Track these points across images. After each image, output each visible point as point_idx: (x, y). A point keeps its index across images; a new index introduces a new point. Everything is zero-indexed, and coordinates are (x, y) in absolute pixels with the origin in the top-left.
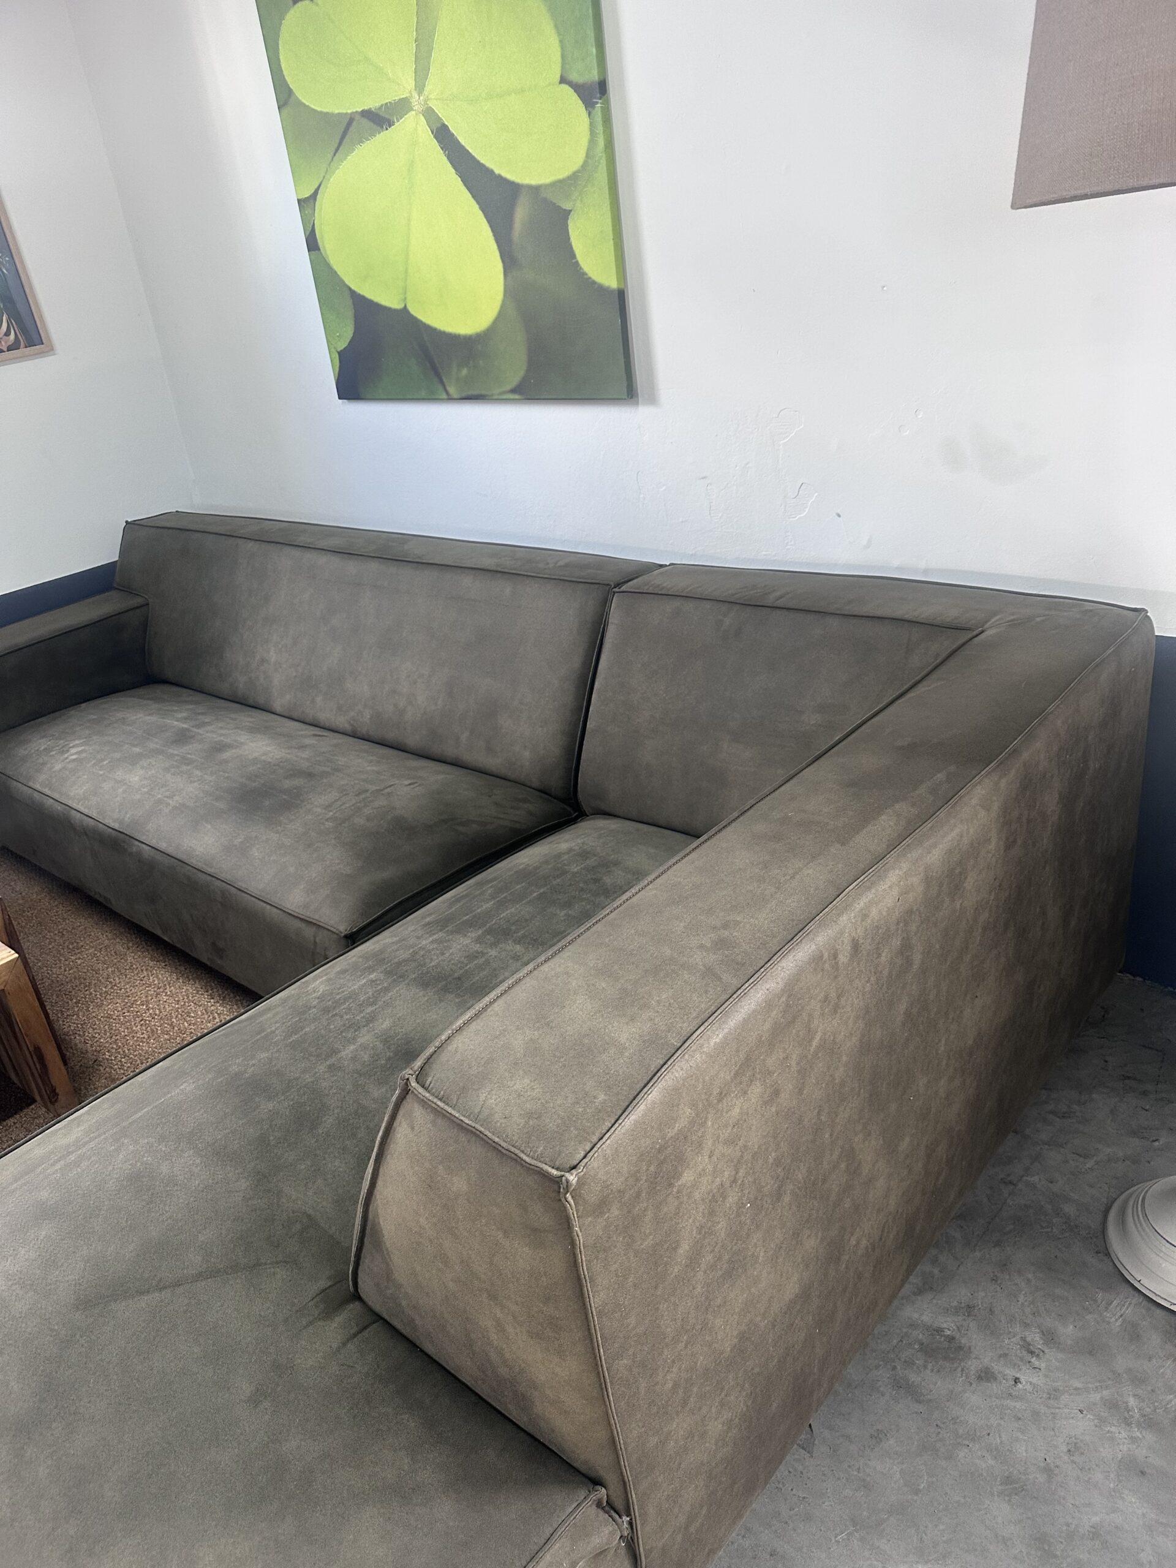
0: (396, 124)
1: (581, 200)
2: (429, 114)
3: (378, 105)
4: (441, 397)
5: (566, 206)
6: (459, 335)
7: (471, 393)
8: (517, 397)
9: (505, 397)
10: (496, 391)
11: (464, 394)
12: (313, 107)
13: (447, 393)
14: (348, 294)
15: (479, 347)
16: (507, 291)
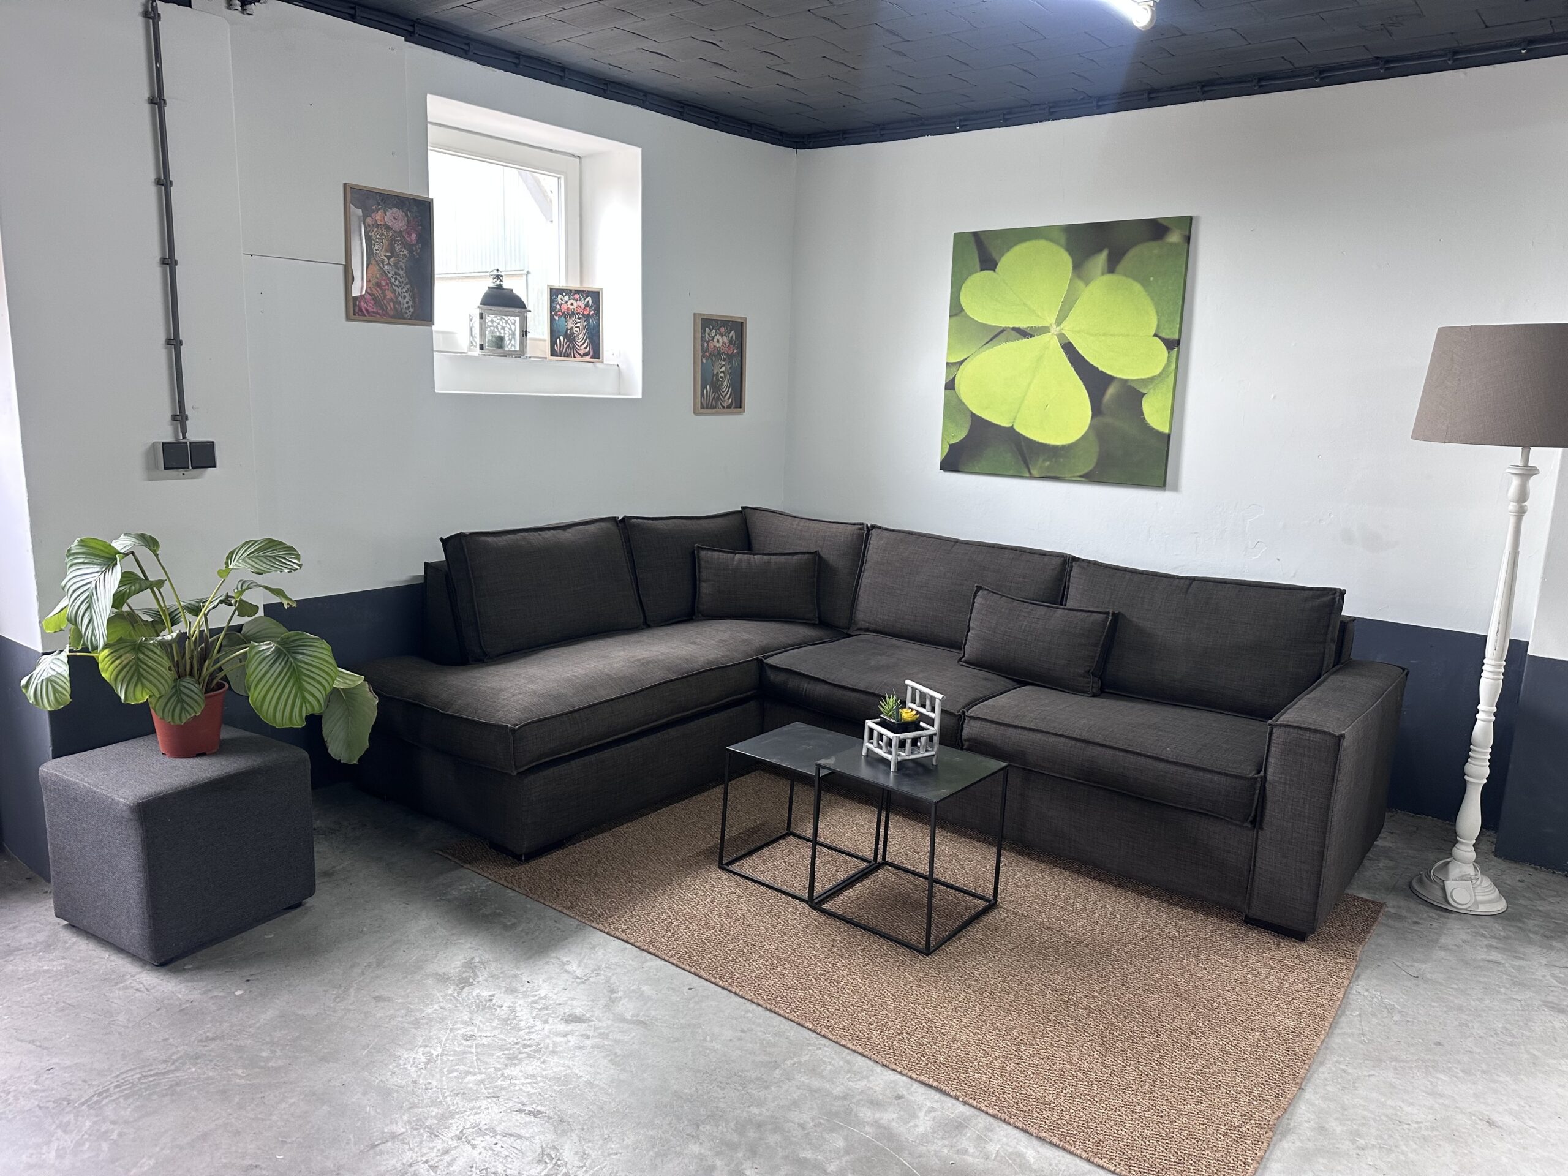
0: (1036, 337)
1: (1154, 389)
2: (1061, 336)
3: (1025, 326)
4: (1025, 476)
5: (1145, 391)
6: (1048, 445)
7: (1049, 475)
8: (1083, 479)
9: (1073, 479)
10: (1068, 476)
11: (1043, 475)
12: (976, 319)
13: (1030, 473)
14: (969, 415)
15: (1063, 452)
16: (1091, 426)
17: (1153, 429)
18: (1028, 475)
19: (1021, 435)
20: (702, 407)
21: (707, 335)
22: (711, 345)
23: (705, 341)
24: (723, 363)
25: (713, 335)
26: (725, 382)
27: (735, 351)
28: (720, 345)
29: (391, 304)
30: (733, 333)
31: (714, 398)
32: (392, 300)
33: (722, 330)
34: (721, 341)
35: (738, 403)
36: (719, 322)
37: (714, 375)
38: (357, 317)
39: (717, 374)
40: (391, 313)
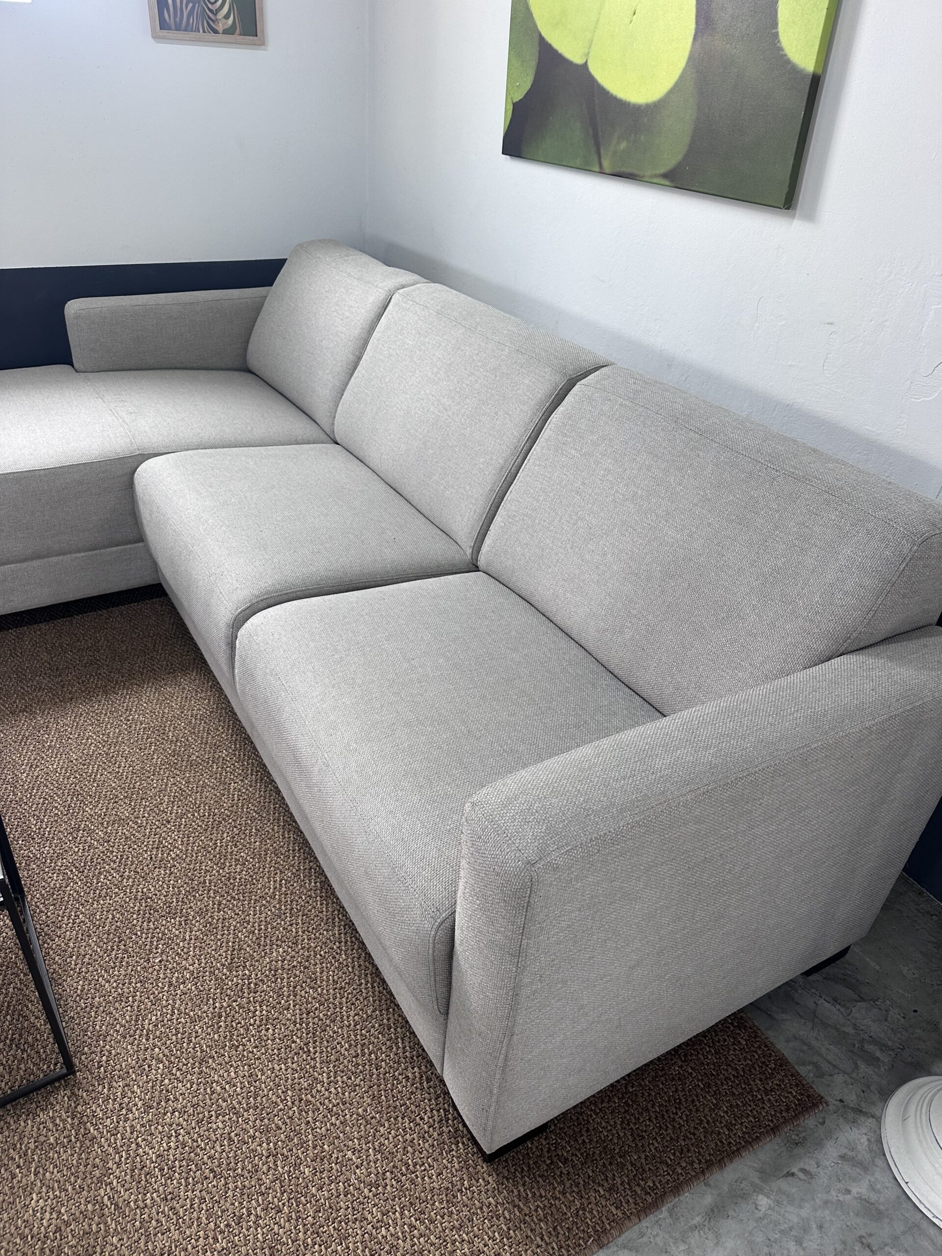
4: (594, 169)
6: (629, 103)
7: (623, 170)
8: (667, 183)
9: (655, 181)
10: (647, 173)
11: (615, 171)
13: (600, 165)
14: (536, 40)
15: (646, 120)
16: (691, 59)
17: (788, 61)
18: (597, 169)
19: (597, 82)
20: (164, 26)
35: (247, 25)
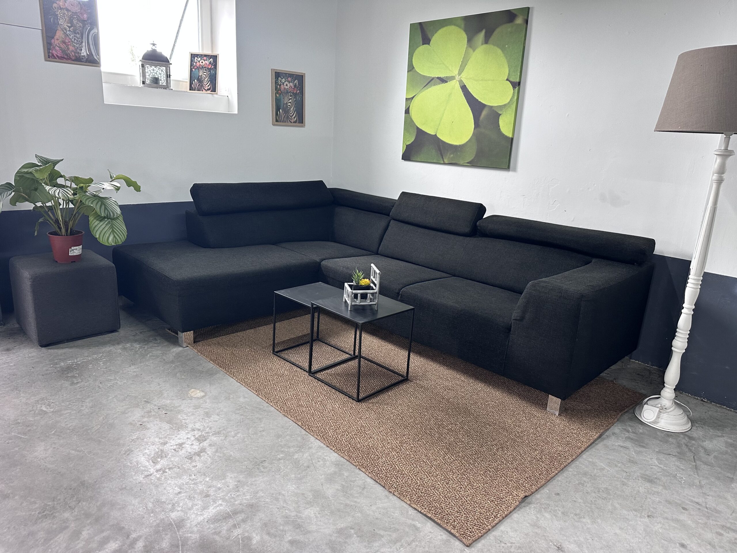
0: (449, 82)
1: (505, 112)
2: (461, 82)
3: (444, 76)
5: (501, 113)
6: (453, 145)
7: (452, 162)
9: (464, 165)
10: (461, 163)
11: (449, 162)
12: (420, 73)
14: (415, 127)
15: (458, 149)
16: (474, 134)
17: (504, 135)
18: (442, 162)
19: (440, 139)
20: (277, 121)
21: (279, 82)
22: (282, 86)
23: (278, 84)
24: (290, 98)
25: (283, 81)
26: (292, 109)
27: (298, 91)
28: (288, 88)
29: (73, 53)
30: (296, 81)
31: (284, 117)
32: (73, 51)
33: (290, 79)
34: (288, 85)
35: (300, 120)
36: (287, 75)
37: (284, 104)
38: (50, 59)
39: (287, 103)
40: (73, 58)
